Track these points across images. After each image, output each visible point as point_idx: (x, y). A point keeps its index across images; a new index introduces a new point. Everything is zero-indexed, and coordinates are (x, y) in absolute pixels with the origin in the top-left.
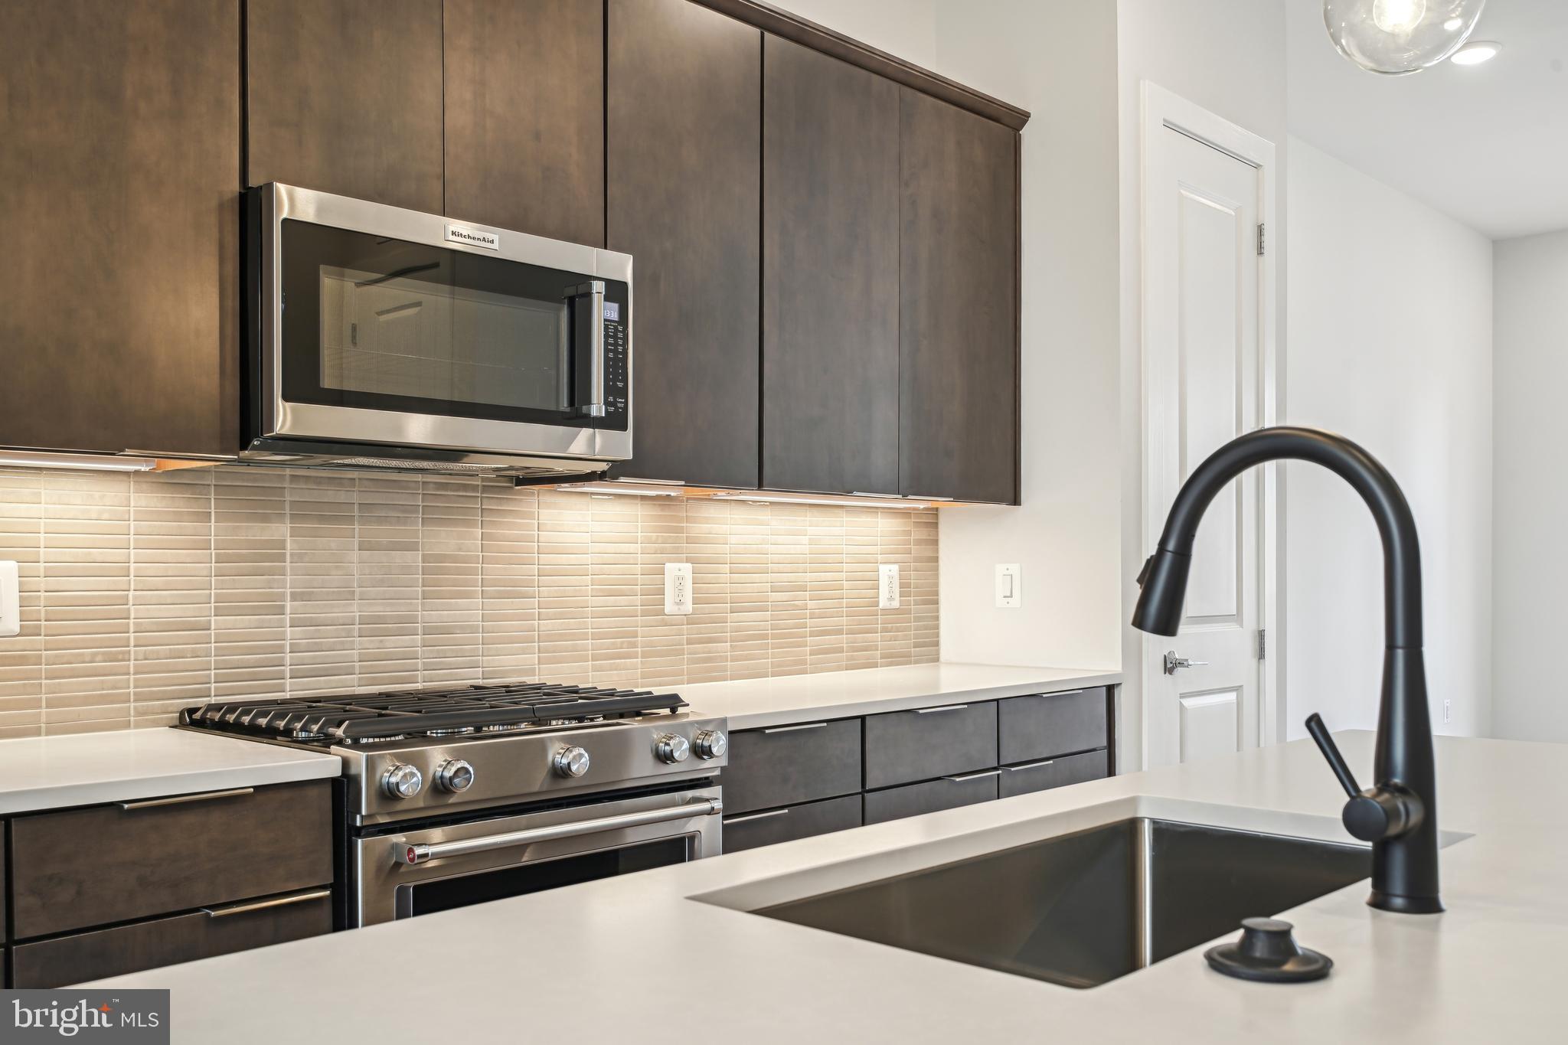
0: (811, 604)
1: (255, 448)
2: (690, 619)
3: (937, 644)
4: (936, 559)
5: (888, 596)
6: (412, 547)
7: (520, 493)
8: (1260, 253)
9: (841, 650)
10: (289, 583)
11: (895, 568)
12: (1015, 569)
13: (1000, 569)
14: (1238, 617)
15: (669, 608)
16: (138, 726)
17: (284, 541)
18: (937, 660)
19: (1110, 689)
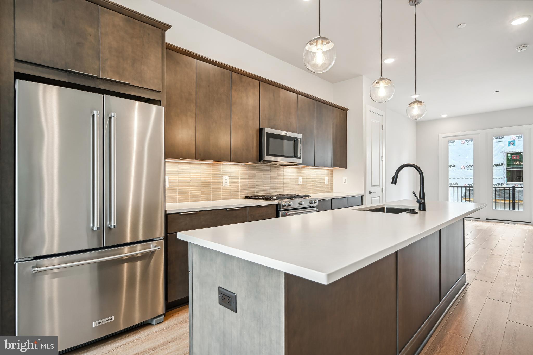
0: (317, 183)
1: (261, 162)
2: (302, 185)
3: (333, 190)
4: (333, 177)
5: (326, 182)
6: (269, 175)
7: (282, 167)
8: (383, 129)
9: (320, 190)
10: (256, 179)
11: (327, 178)
12: (346, 178)
13: (344, 178)
14: (379, 186)
15: (299, 184)
16: (240, 198)
17: (255, 174)
18: (333, 192)
19: (362, 196)
